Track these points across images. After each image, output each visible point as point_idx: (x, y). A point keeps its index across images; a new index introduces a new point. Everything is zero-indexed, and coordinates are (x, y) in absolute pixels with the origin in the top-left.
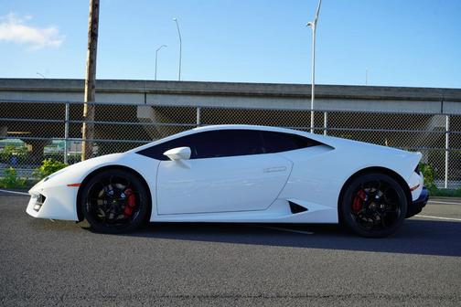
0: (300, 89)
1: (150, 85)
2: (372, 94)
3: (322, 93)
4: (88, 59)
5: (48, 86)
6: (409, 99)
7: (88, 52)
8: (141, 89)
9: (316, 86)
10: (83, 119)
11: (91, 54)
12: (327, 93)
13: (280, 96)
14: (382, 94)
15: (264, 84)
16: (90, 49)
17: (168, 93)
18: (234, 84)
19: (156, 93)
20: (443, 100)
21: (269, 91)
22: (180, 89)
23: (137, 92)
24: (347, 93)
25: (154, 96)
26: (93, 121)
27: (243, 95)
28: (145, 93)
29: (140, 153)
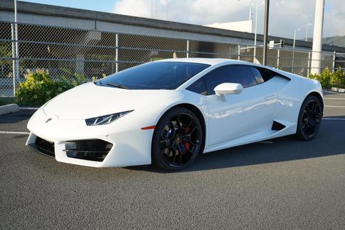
20: (96, 20)
29: (188, 89)
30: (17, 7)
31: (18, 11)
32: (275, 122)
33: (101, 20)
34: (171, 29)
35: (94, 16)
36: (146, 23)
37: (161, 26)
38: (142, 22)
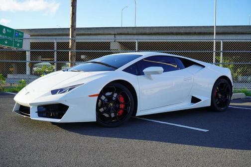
0: (207, 29)
1: (117, 30)
3: (221, 31)
4: (71, 13)
5: (61, 33)
7: (71, 8)
8: (113, 32)
9: (216, 27)
10: (69, 49)
11: (73, 9)
12: (224, 31)
13: (195, 34)
15: (185, 27)
16: (72, 6)
17: (128, 34)
18: (166, 27)
19: (121, 34)
22: (135, 32)
23: (110, 34)
24: (237, 30)
25: (120, 36)
26: (75, 50)
27: (172, 34)
28: (115, 35)
29: (124, 70)
32: (193, 97)
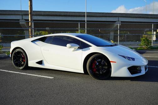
2: (98, 15)
6: (109, 17)
14: (101, 15)
20: (119, 17)
21: (65, 14)
23: (19, 15)
25: (25, 16)
30: (86, 14)
31: (87, 16)
33: (121, 17)
34: (155, 18)
35: (118, 15)
36: (142, 16)
37: (150, 17)
38: (140, 16)
